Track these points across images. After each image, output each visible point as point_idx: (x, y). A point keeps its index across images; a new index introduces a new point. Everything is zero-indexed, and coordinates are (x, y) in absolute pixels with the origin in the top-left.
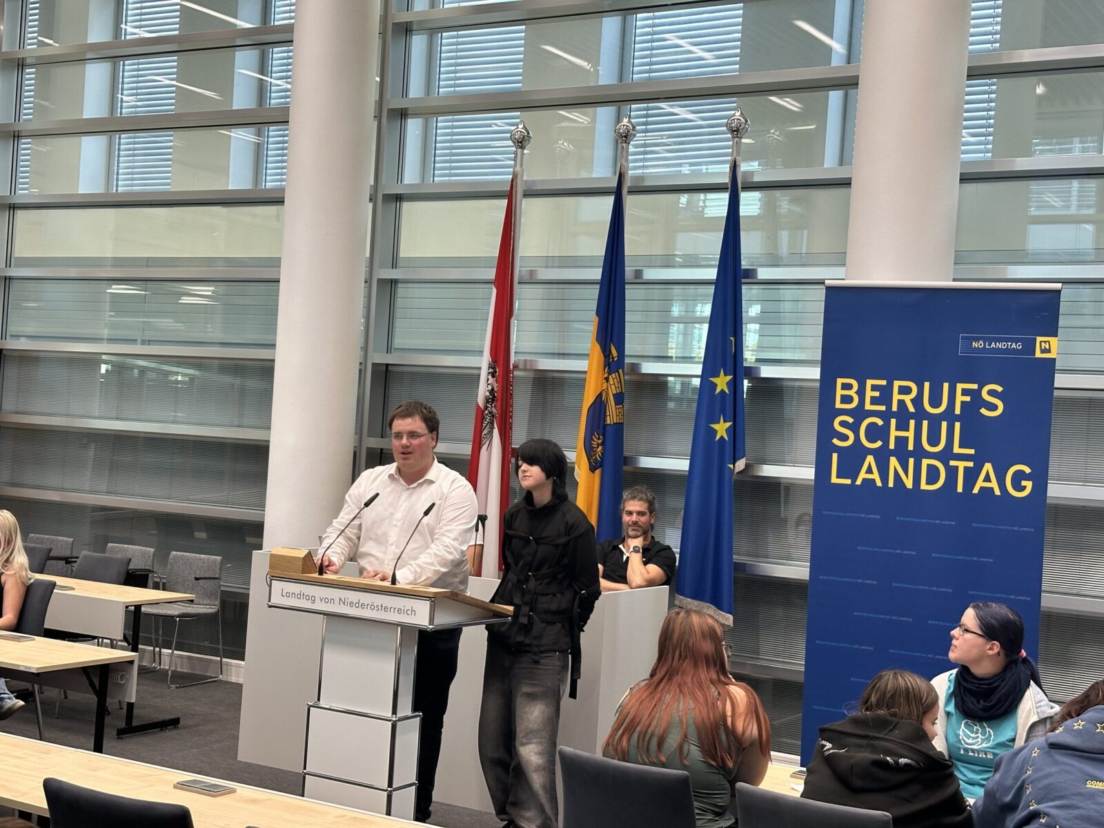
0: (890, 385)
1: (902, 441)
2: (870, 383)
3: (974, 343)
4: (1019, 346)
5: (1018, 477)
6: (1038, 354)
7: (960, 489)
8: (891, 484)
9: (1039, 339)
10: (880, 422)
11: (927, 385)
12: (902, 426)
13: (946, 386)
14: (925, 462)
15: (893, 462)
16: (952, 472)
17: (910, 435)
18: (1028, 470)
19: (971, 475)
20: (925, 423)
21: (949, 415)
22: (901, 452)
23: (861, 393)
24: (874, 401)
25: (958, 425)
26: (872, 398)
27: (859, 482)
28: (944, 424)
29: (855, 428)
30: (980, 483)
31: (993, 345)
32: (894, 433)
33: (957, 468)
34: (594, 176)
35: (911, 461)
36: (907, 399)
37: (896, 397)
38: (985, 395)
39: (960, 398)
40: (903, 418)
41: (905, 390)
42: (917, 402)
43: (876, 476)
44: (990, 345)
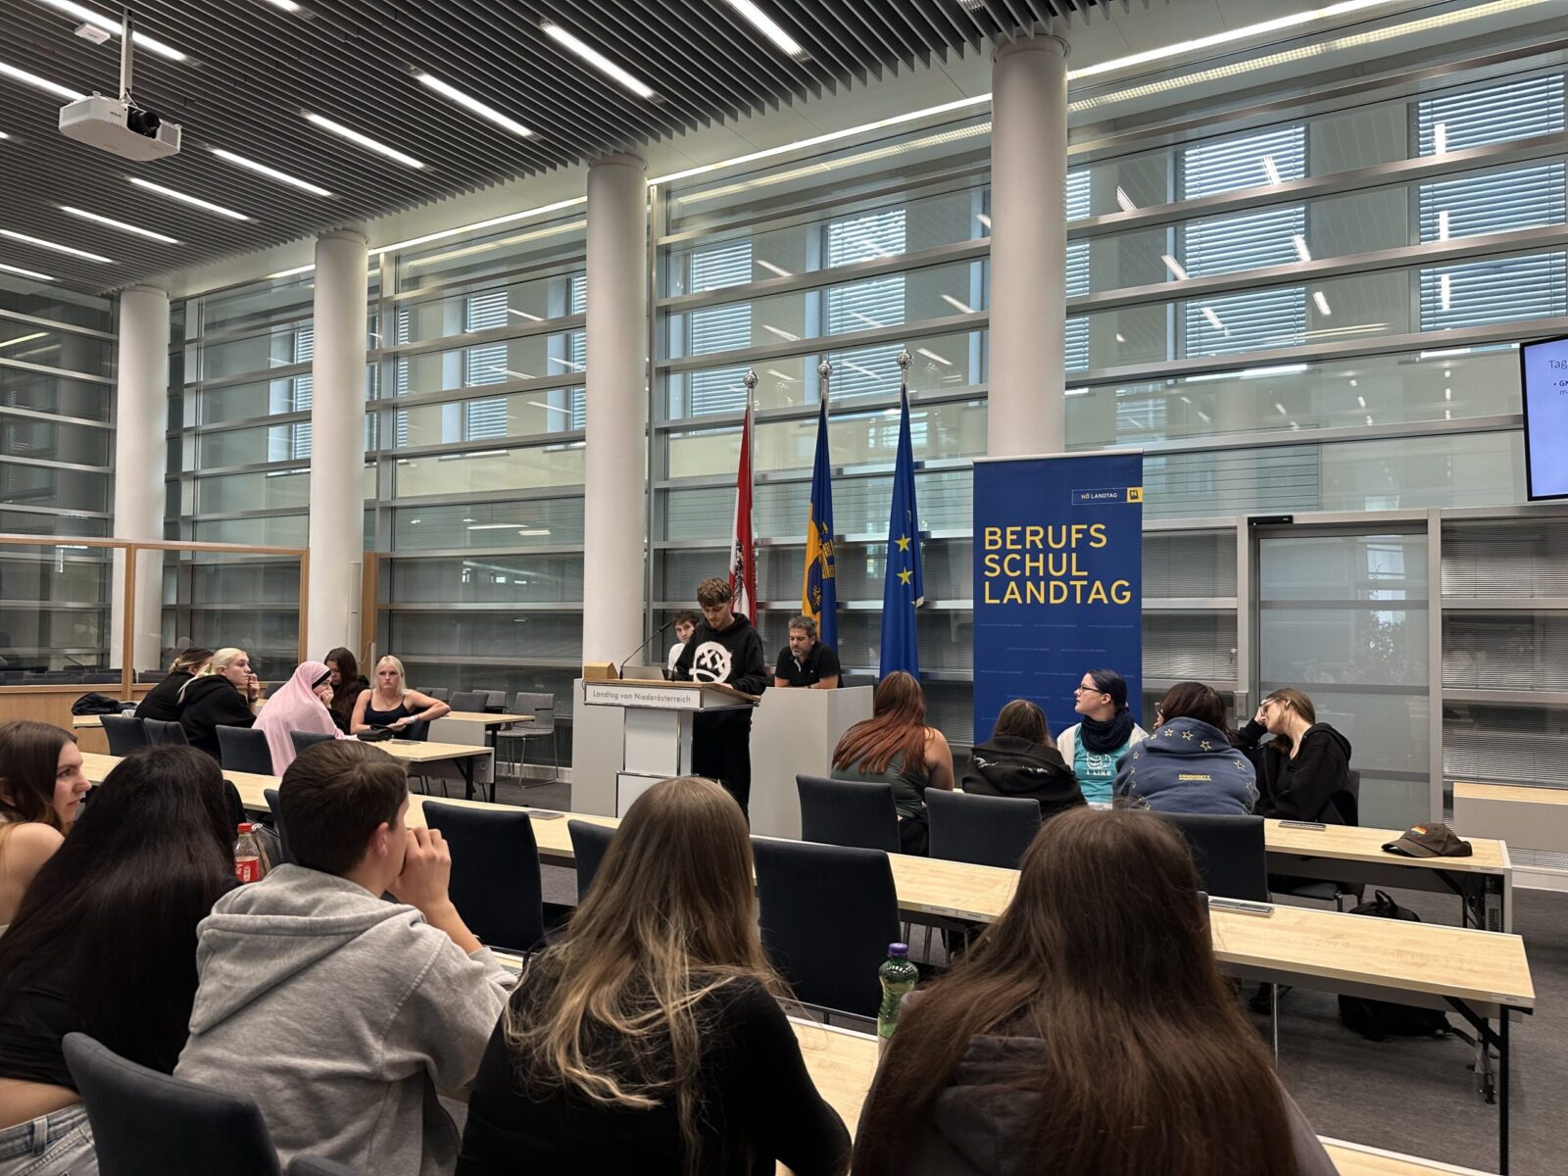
0: (1024, 530)
1: (1035, 570)
2: (1009, 529)
3: (1082, 496)
4: (1115, 495)
5: (1121, 589)
6: (1129, 500)
7: (1078, 601)
8: (1029, 601)
9: (1129, 489)
10: (1018, 557)
11: (1050, 528)
12: (1035, 559)
13: (1064, 528)
14: (1052, 583)
15: (1029, 585)
16: (1072, 589)
17: (1040, 564)
18: (1126, 584)
19: (1086, 591)
20: (1051, 556)
21: (1068, 549)
22: (1035, 577)
23: (1003, 537)
24: (1013, 542)
25: (1074, 555)
26: (1011, 540)
27: (1005, 601)
28: (1064, 555)
29: (1000, 563)
30: (1093, 596)
31: (1096, 496)
32: (1028, 564)
33: (1075, 586)
34: (806, 404)
35: (1042, 583)
36: (1037, 539)
37: (1029, 538)
38: (1092, 532)
39: (1074, 536)
40: (1034, 554)
41: (1035, 533)
42: (1044, 540)
43: (1017, 596)
44: (1094, 496)
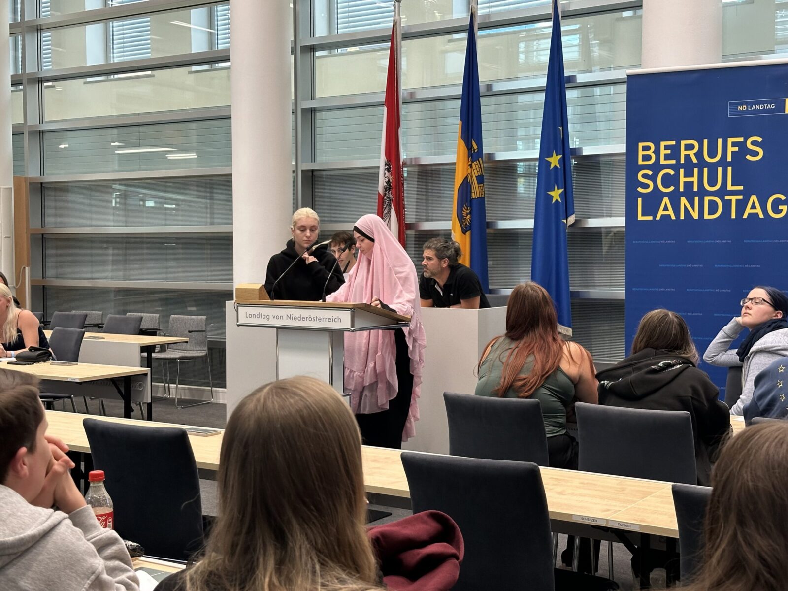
0: (678, 145)
1: (688, 185)
2: (663, 144)
3: (739, 107)
4: (773, 107)
5: (777, 203)
6: (786, 112)
7: (733, 216)
8: (682, 217)
9: (786, 100)
10: (672, 172)
11: (706, 142)
12: (689, 174)
13: (720, 141)
14: (707, 199)
15: (683, 201)
16: (727, 205)
17: (695, 179)
18: (783, 198)
19: (742, 206)
20: (706, 170)
21: (723, 162)
22: (689, 193)
23: (657, 152)
24: (667, 157)
25: (730, 169)
26: (665, 155)
27: (658, 218)
28: (720, 170)
29: (653, 178)
30: (748, 210)
31: (754, 107)
32: (682, 179)
33: (730, 201)
35: (697, 198)
36: (691, 153)
37: (683, 152)
38: (749, 145)
39: (730, 149)
40: (689, 168)
41: (689, 147)
42: (699, 154)
43: (671, 212)
44: (751, 108)
